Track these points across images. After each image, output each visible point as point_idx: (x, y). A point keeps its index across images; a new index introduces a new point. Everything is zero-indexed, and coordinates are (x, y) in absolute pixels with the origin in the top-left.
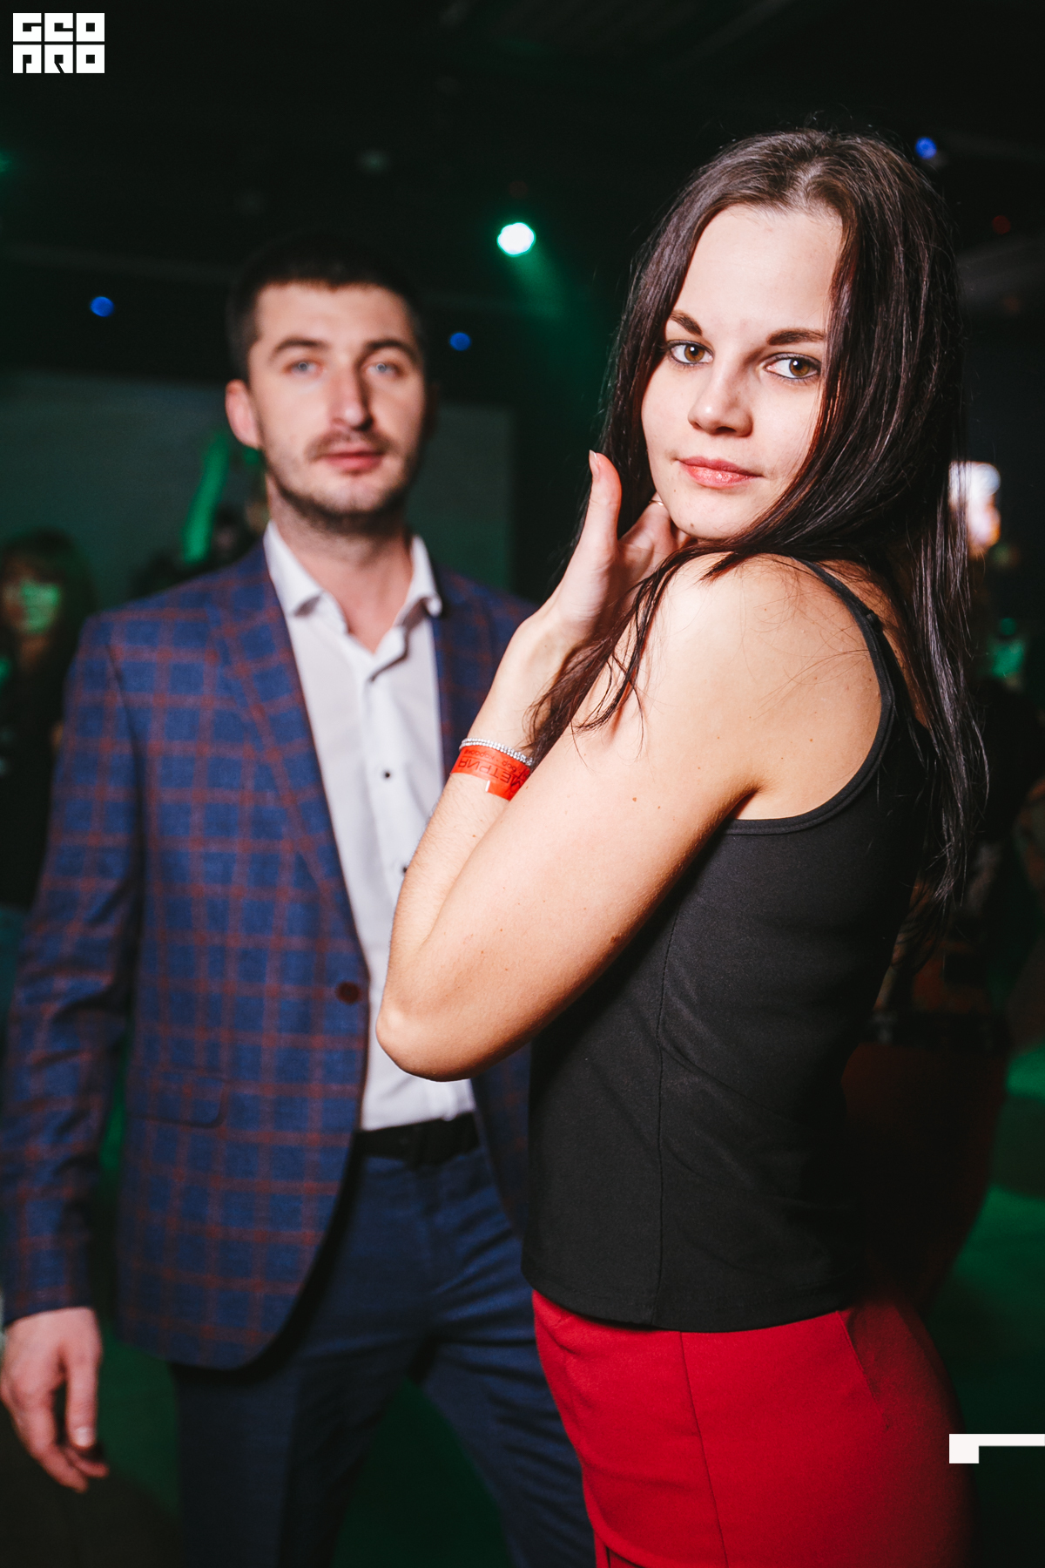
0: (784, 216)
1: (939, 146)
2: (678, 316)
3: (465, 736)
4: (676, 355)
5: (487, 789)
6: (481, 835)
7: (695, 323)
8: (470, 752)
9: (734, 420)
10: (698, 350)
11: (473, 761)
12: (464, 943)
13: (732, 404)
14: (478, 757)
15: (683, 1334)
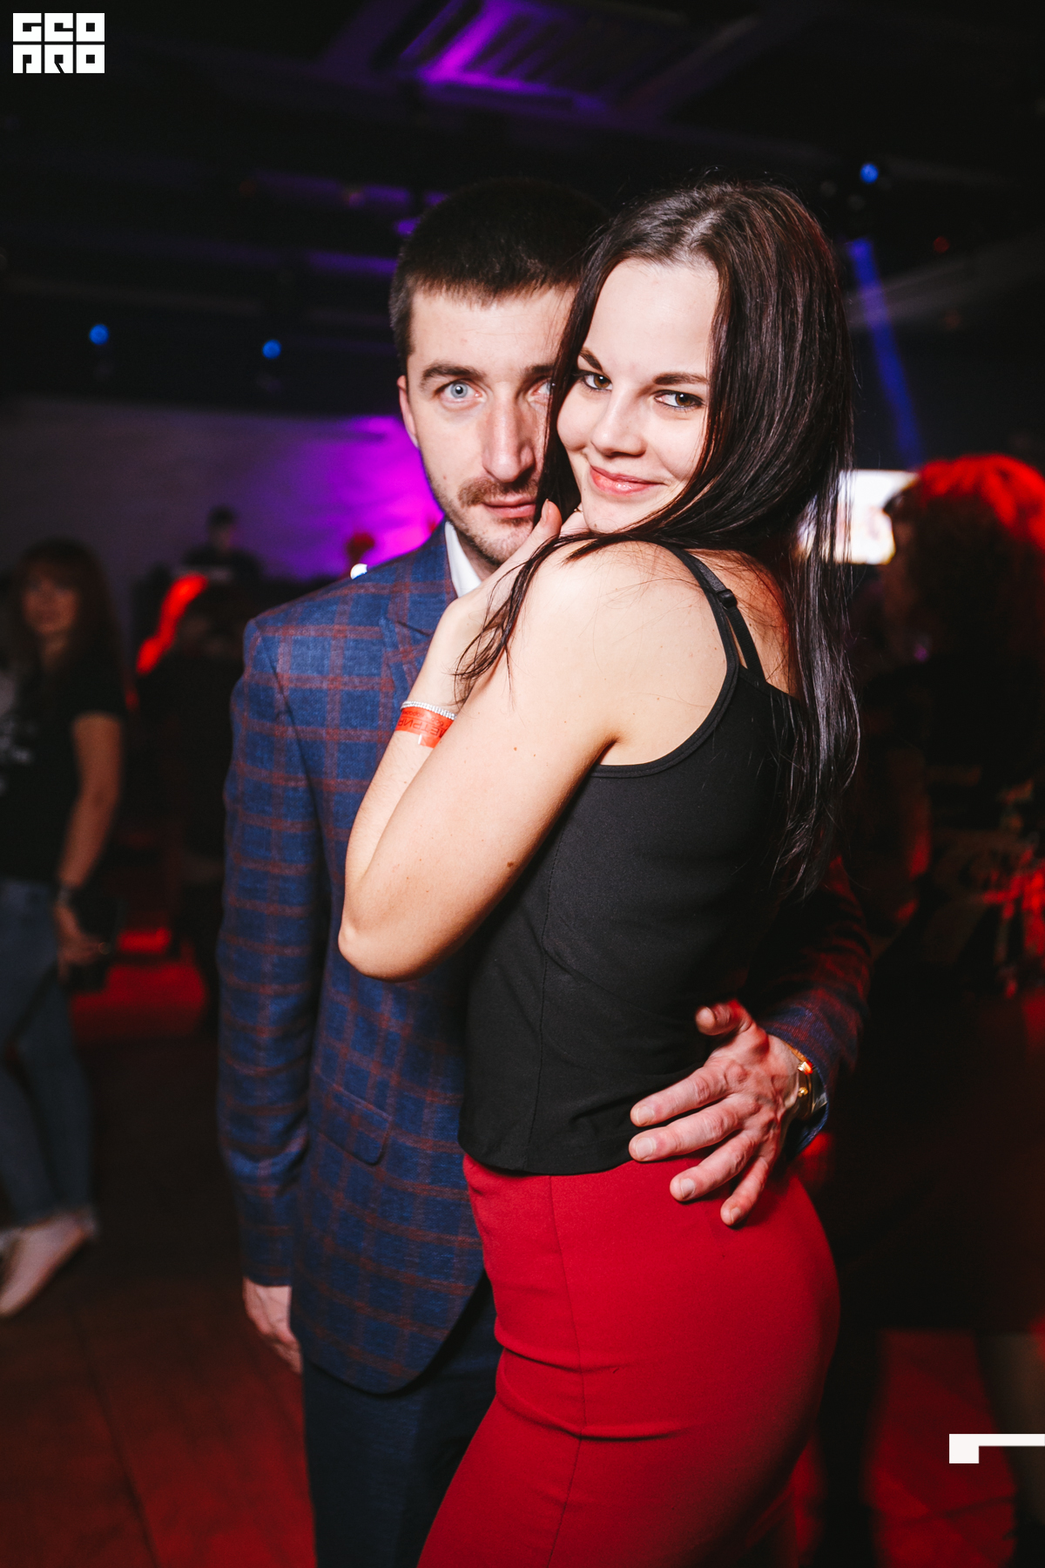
0: (670, 271)
1: (882, 171)
2: (585, 353)
3: (406, 699)
4: (587, 381)
5: (419, 742)
6: (409, 782)
7: (597, 361)
8: (406, 713)
9: (628, 445)
10: (604, 381)
11: (408, 720)
12: (393, 871)
13: (624, 433)
14: (412, 716)
15: (553, 1178)
